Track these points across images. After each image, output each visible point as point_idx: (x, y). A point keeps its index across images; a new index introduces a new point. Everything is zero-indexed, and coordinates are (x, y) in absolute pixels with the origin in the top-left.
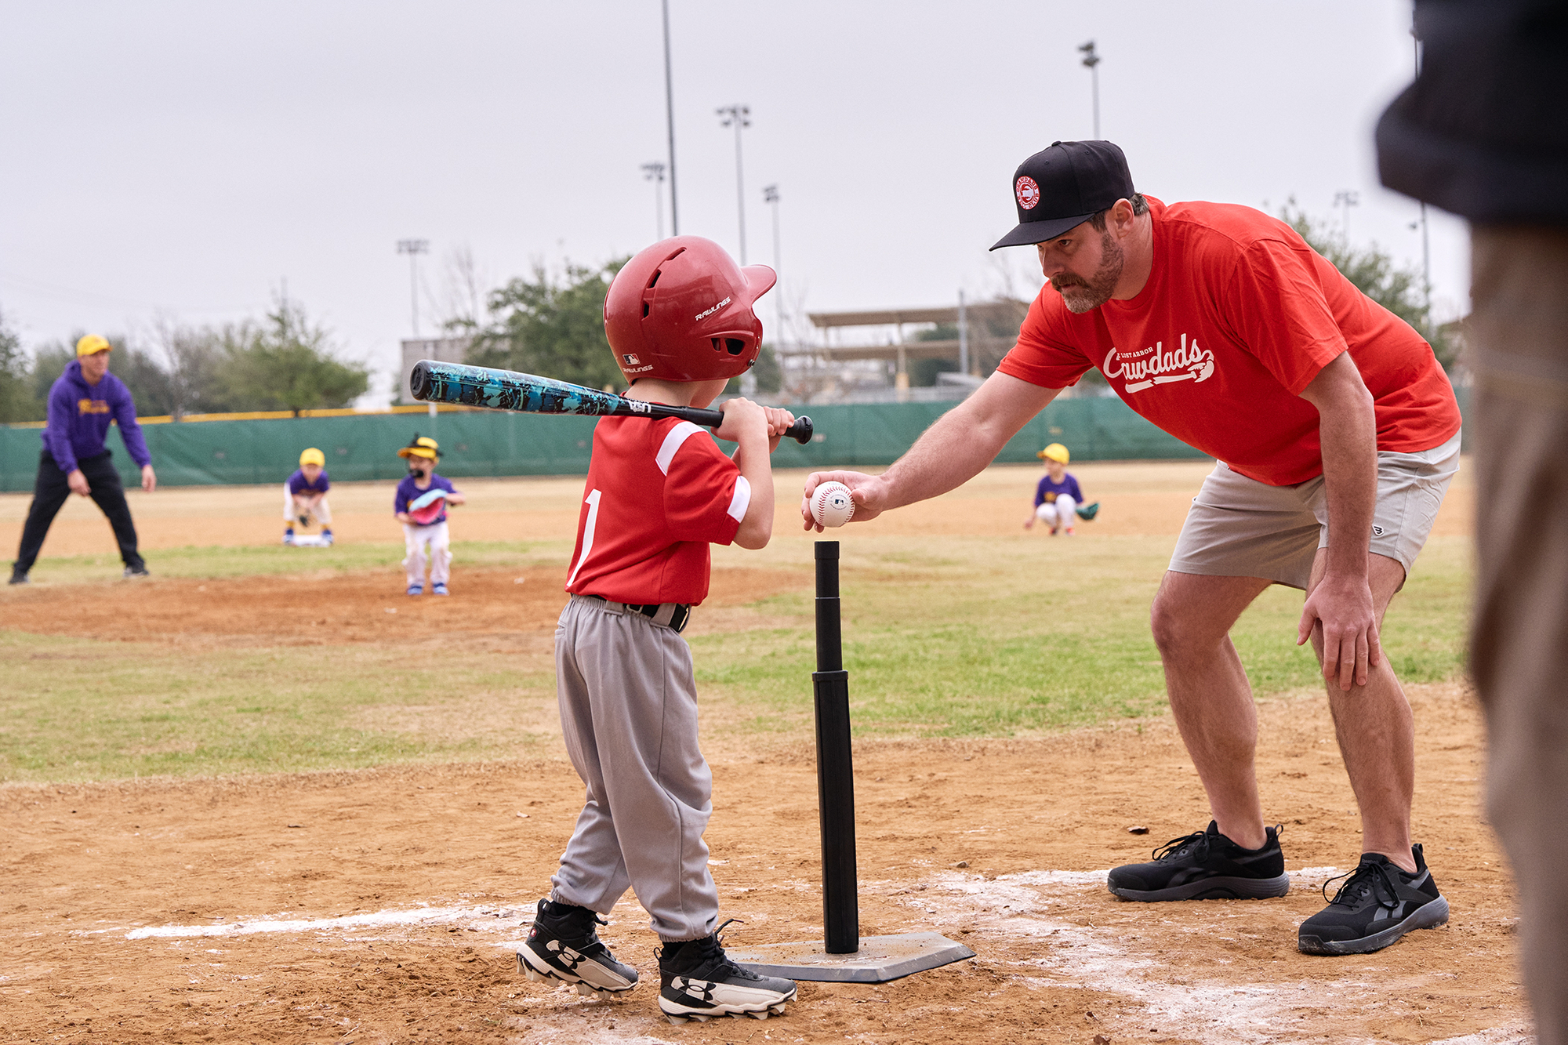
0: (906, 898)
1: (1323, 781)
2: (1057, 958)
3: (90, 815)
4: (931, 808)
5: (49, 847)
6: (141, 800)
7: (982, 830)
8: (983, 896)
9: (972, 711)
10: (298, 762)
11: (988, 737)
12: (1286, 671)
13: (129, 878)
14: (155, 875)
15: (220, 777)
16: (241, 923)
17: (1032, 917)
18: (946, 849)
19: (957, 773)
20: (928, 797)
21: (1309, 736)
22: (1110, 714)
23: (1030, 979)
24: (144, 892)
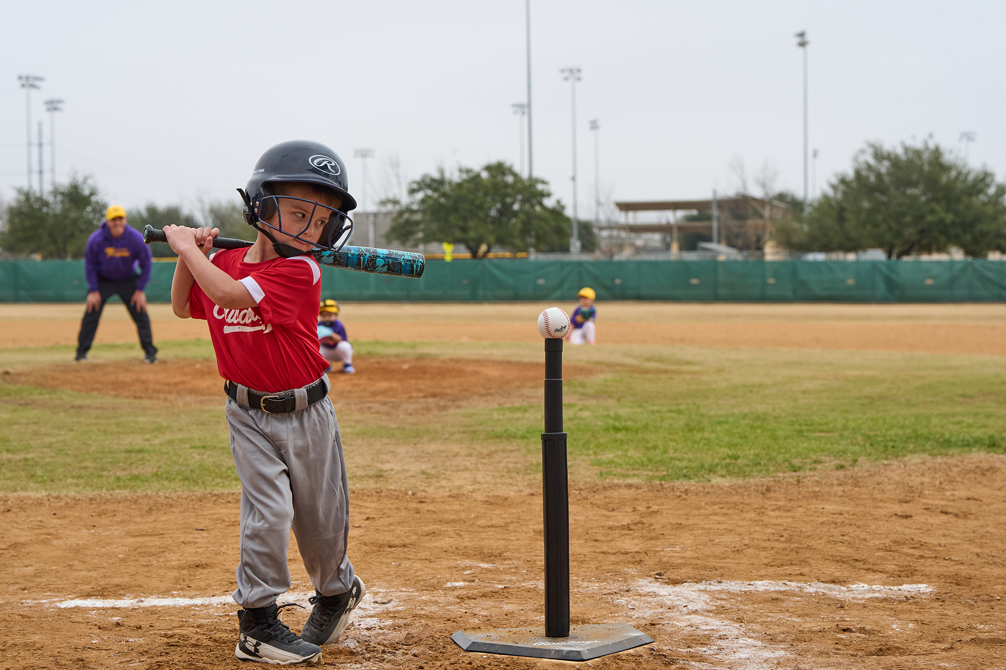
0: (615, 597)
1: (923, 521)
2: (716, 647)
3: (65, 517)
4: (644, 531)
5: (29, 538)
6: (103, 507)
7: (678, 549)
8: (670, 597)
9: (685, 463)
10: (217, 484)
11: (692, 482)
12: (906, 442)
13: (76, 563)
14: (96, 561)
15: (161, 493)
16: (143, 599)
17: (702, 615)
18: (650, 561)
19: (667, 507)
20: (643, 524)
21: (917, 488)
22: (779, 468)
23: (693, 663)
24: (83, 573)
